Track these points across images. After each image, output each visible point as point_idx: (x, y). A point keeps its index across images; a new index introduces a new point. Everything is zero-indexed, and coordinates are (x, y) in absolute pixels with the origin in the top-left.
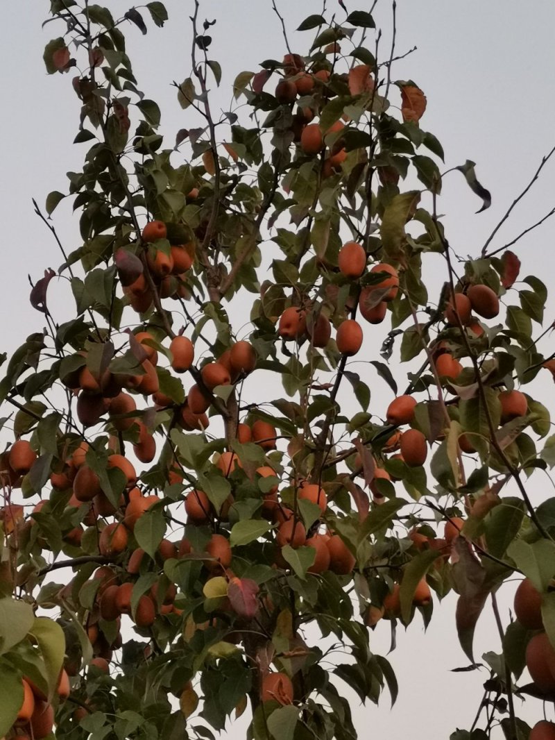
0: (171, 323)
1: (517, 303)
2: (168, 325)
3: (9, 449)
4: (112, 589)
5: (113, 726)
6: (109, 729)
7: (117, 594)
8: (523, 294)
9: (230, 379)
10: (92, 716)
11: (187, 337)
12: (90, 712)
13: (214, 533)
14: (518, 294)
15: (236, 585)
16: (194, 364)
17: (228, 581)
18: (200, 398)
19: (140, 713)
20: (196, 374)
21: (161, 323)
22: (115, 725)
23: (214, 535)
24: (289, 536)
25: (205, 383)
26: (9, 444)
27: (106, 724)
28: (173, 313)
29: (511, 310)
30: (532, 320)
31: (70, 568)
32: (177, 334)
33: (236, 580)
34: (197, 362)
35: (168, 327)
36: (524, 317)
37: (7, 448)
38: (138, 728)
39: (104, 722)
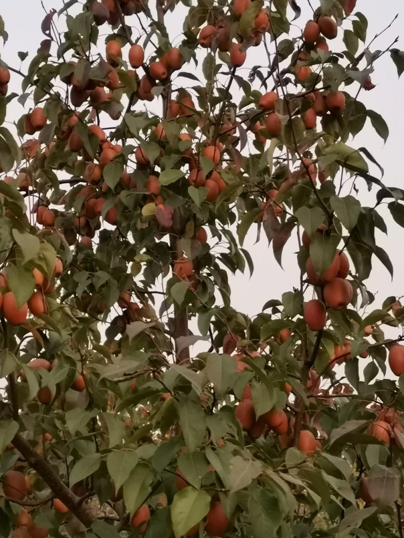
0: (131, 34)
1: (351, 28)
2: (129, 35)
3: (31, 112)
4: (93, 201)
5: (92, 280)
6: (89, 282)
7: (95, 204)
8: (354, 22)
9: (166, 73)
10: (81, 273)
11: (140, 45)
12: (80, 271)
13: (150, 174)
14: (351, 22)
15: (161, 209)
16: (144, 61)
17: (156, 205)
18: (148, 84)
19: (108, 272)
20: (146, 69)
21: (124, 35)
22: (94, 279)
23: (150, 176)
24: (195, 178)
25: (151, 74)
26: (31, 109)
27: (89, 278)
28: (132, 28)
29: (347, 33)
30: (359, 39)
31: (69, 184)
32: (134, 42)
33: (161, 206)
34: (146, 61)
35: (129, 37)
36: (354, 37)
37: (30, 111)
38: (107, 281)
39: (87, 277)
